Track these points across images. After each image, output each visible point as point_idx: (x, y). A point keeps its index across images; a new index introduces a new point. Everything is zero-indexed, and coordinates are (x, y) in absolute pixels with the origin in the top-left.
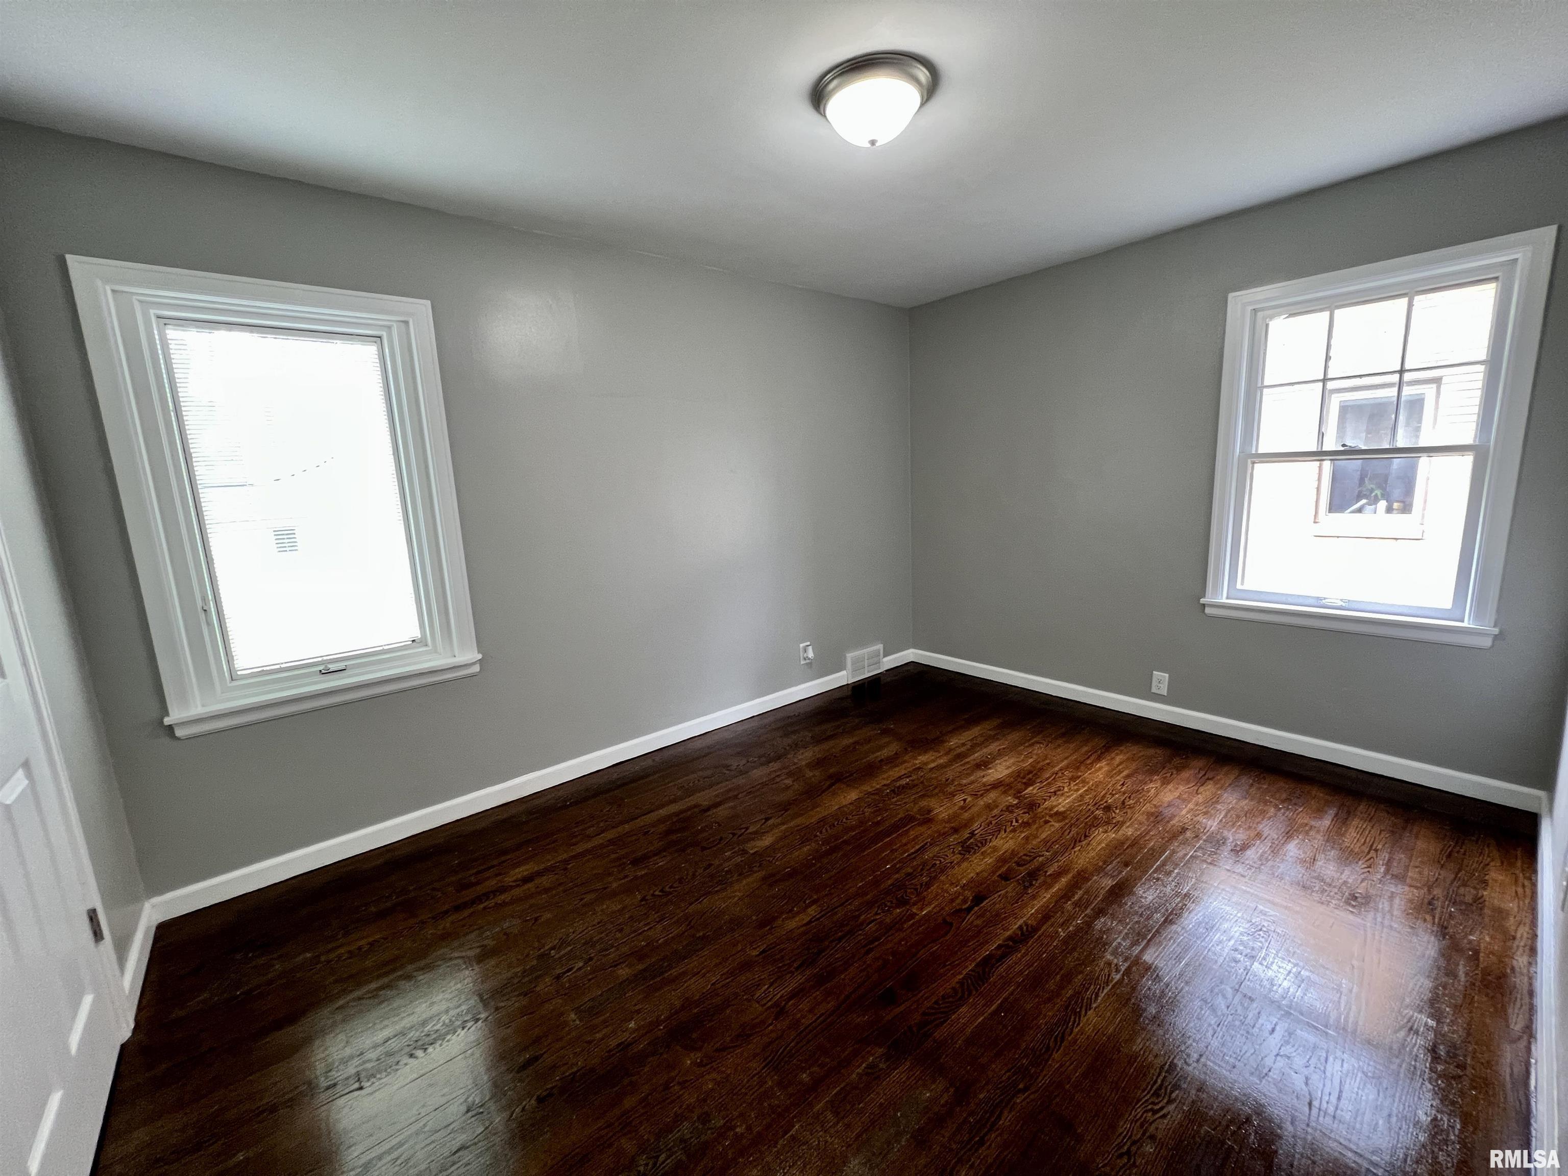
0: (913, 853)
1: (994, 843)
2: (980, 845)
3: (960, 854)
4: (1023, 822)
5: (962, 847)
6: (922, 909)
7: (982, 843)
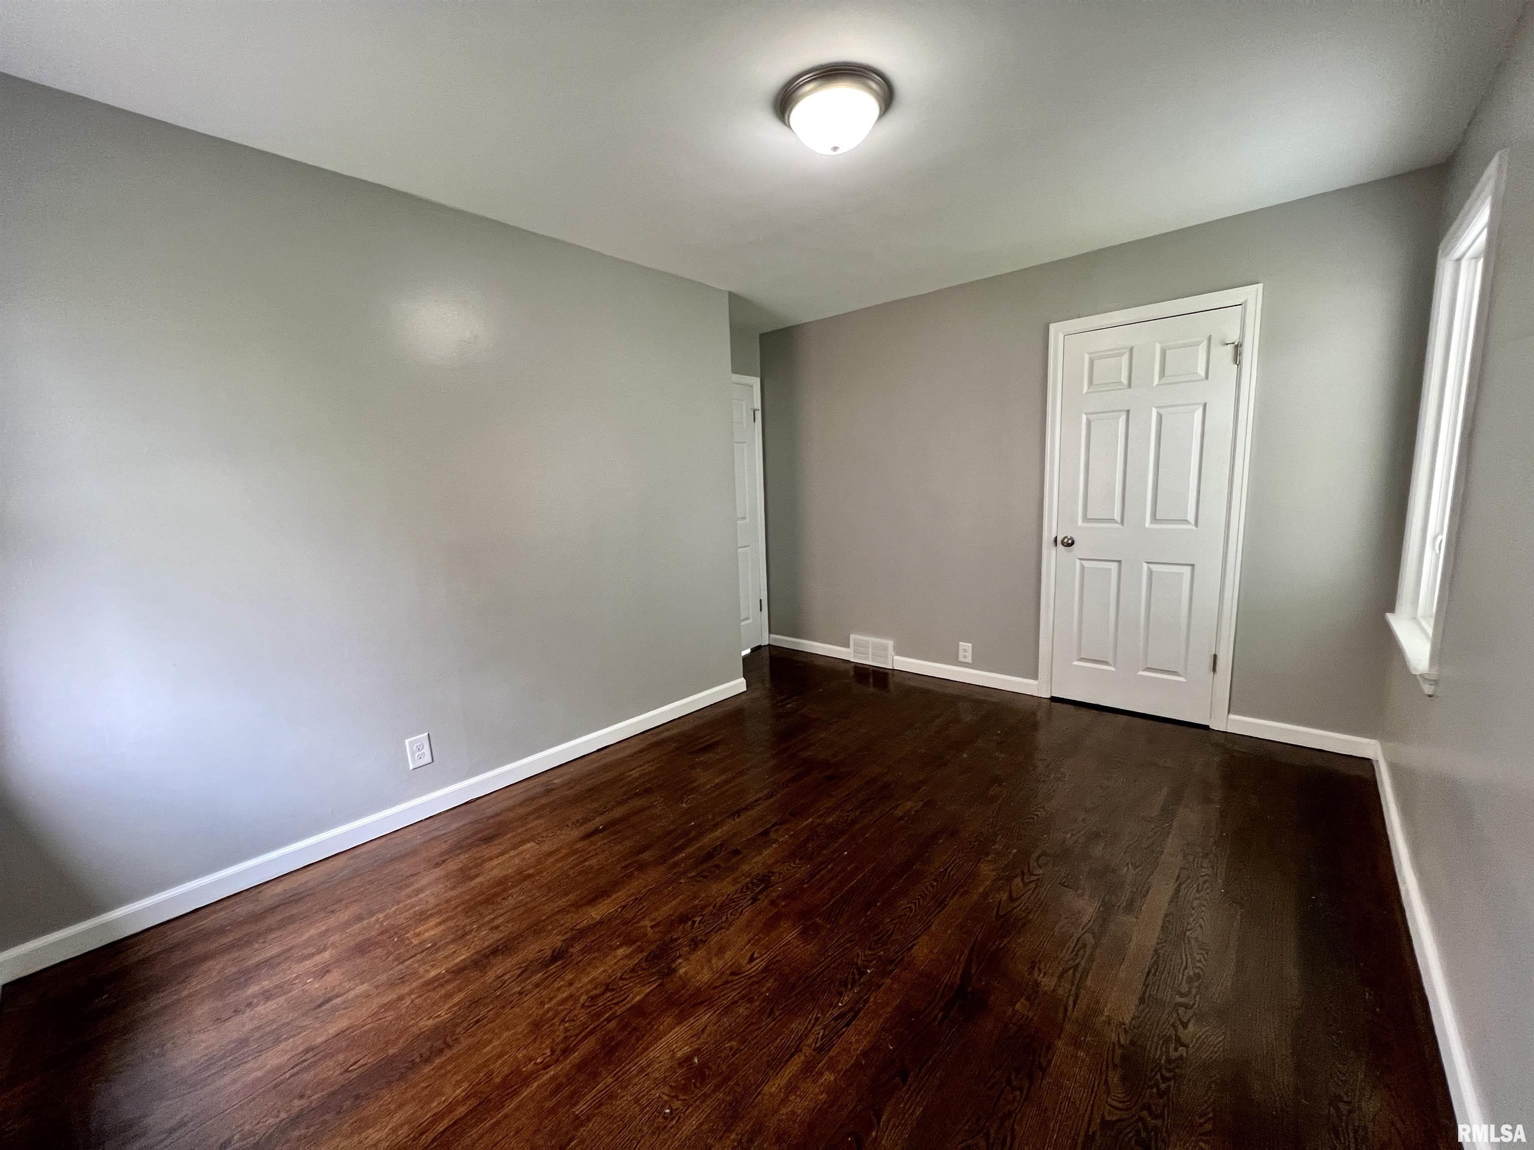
0: (823, 869)
1: (734, 888)
2: (750, 885)
3: (773, 873)
4: (686, 922)
5: (769, 882)
6: (812, 822)
7: (747, 888)
